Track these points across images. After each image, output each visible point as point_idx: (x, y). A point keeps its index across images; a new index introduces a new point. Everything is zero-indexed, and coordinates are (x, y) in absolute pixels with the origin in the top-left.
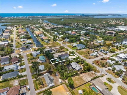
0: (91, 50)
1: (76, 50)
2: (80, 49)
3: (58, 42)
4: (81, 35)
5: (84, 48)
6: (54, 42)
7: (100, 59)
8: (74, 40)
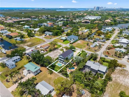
0: (87, 41)
1: (70, 44)
3: (36, 37)
6: (31, 38)
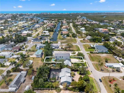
0: (116, 58)
1: (90, 52)
2: (98, 53)
3: (77, 38)
4: (115, 35)
5: (106, 53)
7: (121, 78)
8: (98, 39)
